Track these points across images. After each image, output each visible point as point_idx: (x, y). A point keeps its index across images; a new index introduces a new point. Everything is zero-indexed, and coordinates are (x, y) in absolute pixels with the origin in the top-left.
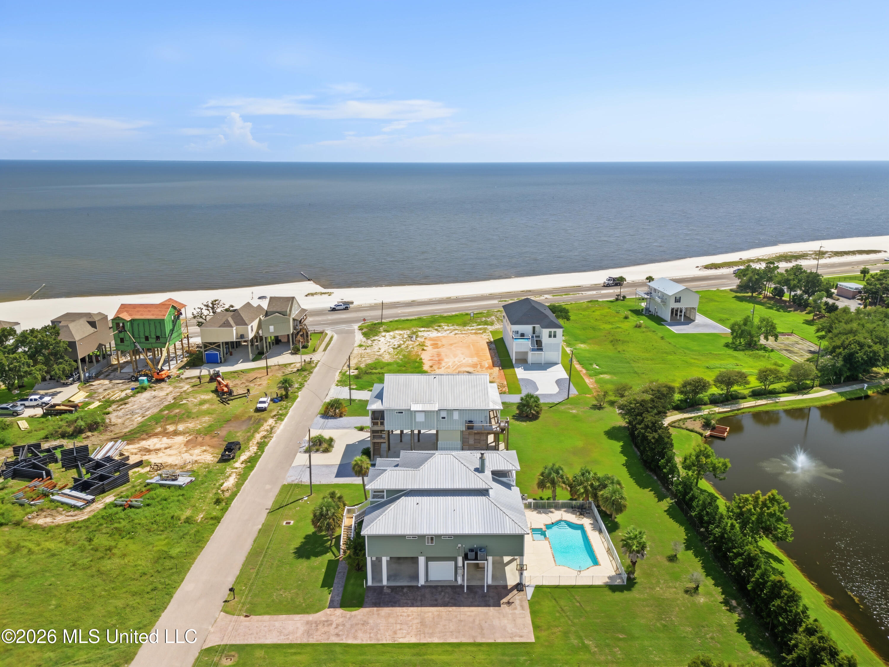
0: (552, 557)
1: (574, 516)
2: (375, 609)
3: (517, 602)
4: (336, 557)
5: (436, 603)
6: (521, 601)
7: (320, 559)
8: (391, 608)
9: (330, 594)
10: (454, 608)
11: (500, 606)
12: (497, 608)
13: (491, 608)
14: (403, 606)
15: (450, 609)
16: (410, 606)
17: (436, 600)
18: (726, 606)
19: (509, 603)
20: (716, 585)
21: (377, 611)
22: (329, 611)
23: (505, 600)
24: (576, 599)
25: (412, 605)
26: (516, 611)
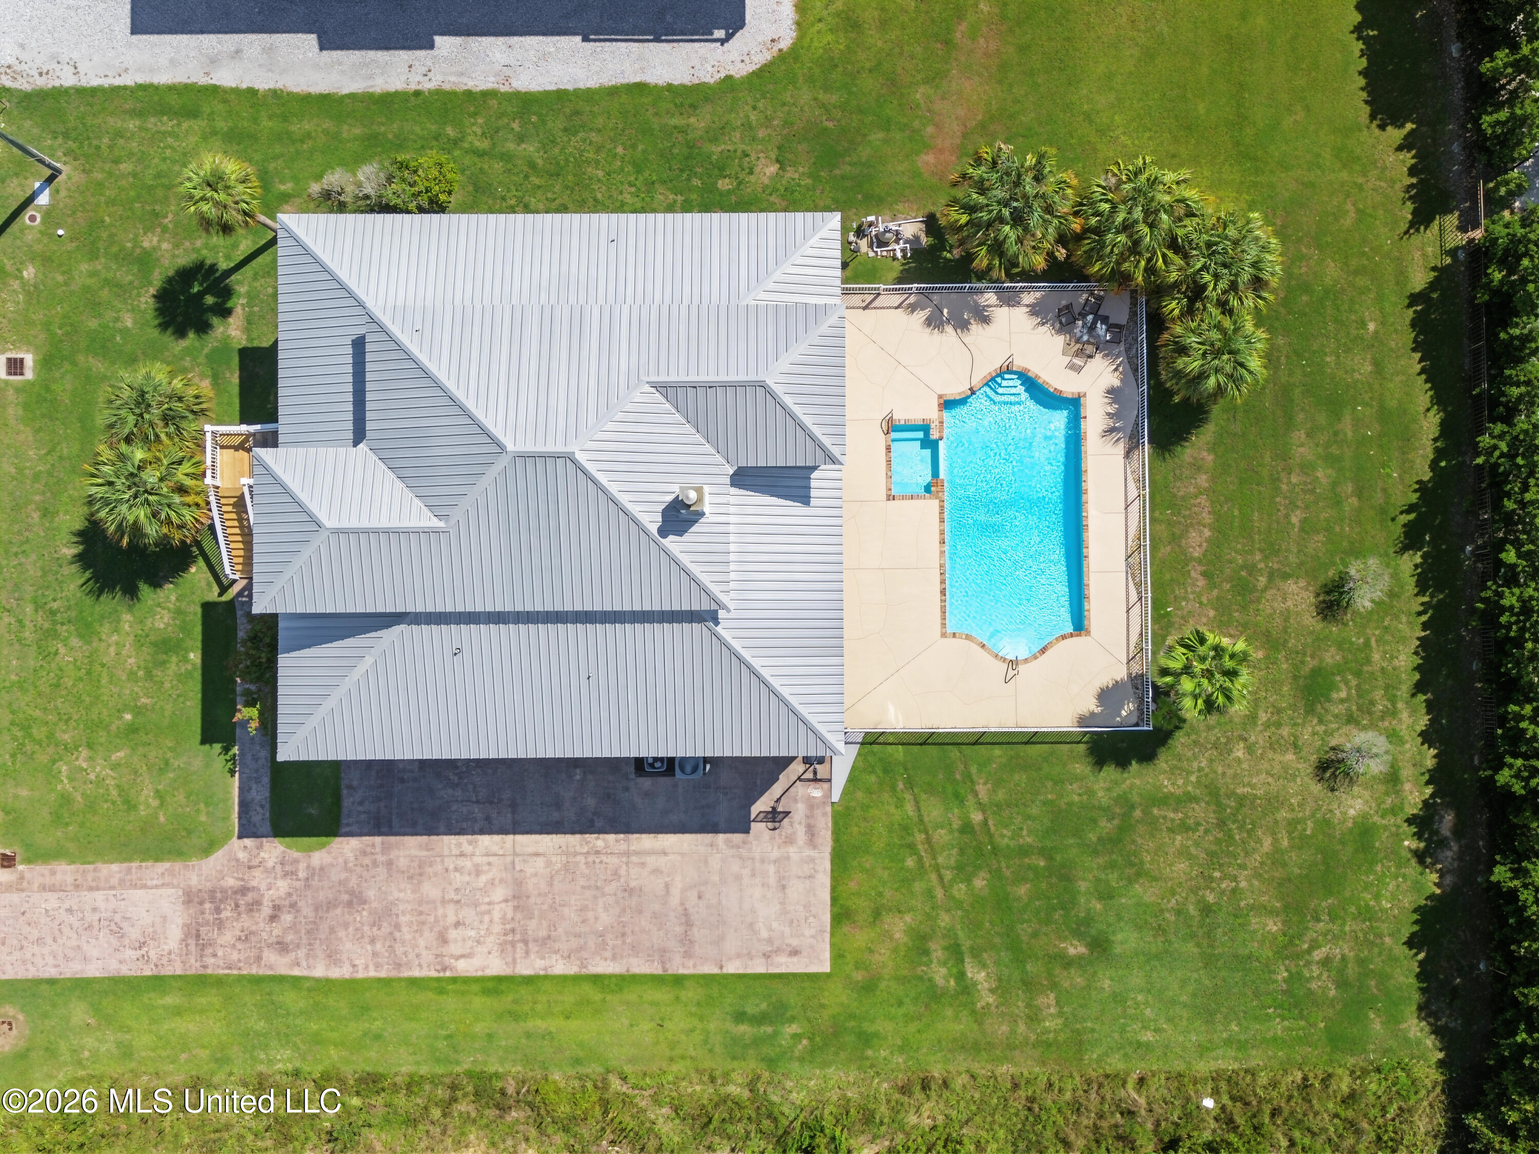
0: (937, 588)
1: (1060, 341)
2: (378, 840)
3: (799, 811)
4: (223, 589)
5: (556, 816)
6: (811, 805)
7: (169, 593)
8: (425, 838)
9: (232, 772)
10: (611, 837)
11: (747, 831)
12: (737, 837)
13: (721, 837)
14: (461, 832)
15: (599, 841)
16: (482, 832)
17: (558, 805)
18: (1419, 836)
19: (775, 816)
20: (1427, 737)
21: (386, 849)
22: (241, 848)
23: (762, 805)
24: (976, 794)
25: (488, 829)
26: (792, 850)
